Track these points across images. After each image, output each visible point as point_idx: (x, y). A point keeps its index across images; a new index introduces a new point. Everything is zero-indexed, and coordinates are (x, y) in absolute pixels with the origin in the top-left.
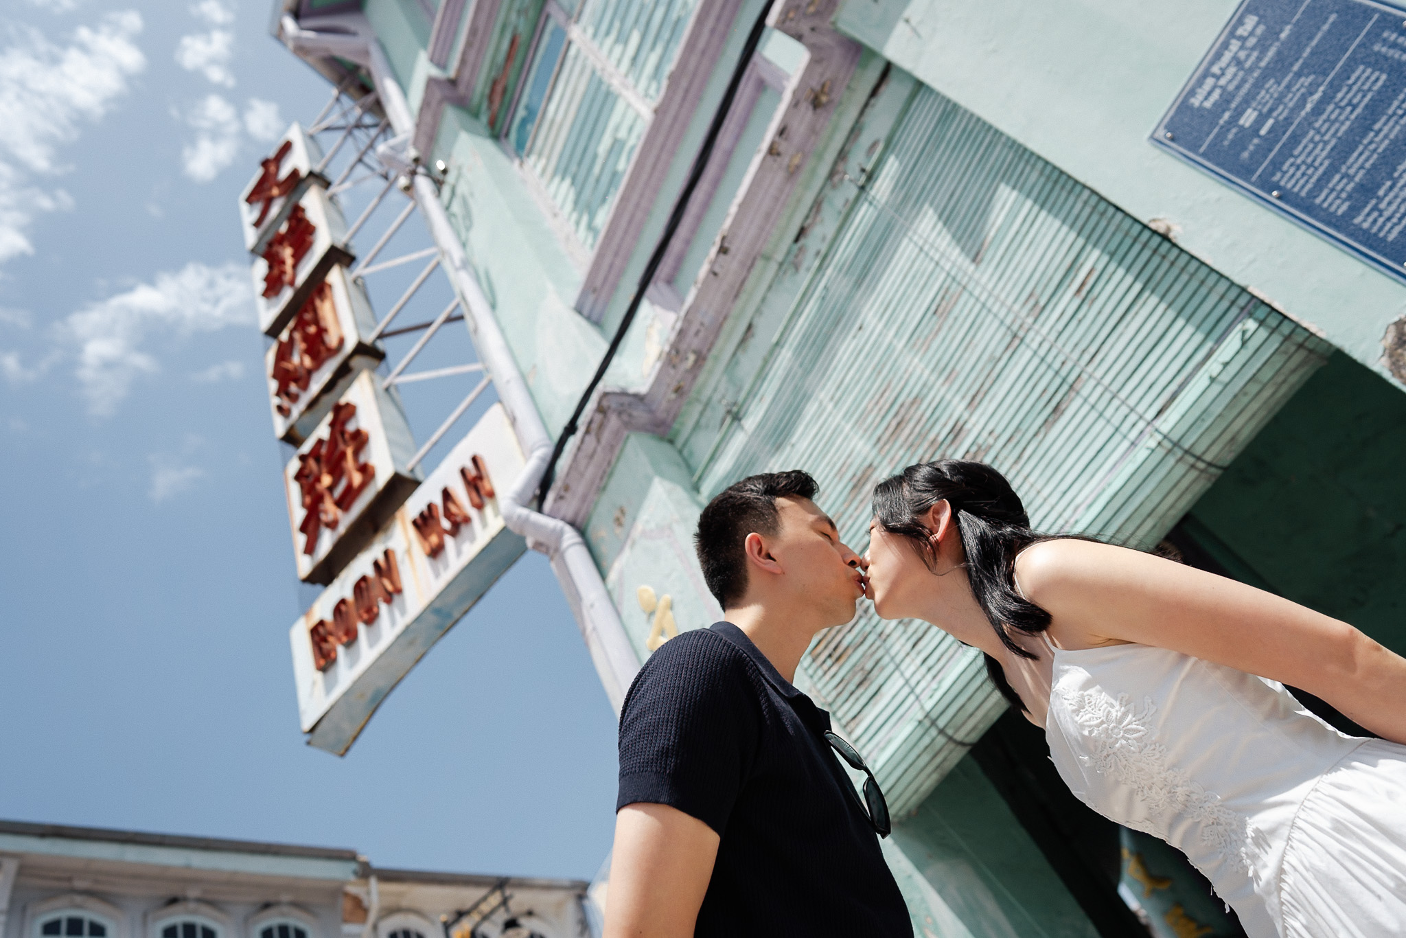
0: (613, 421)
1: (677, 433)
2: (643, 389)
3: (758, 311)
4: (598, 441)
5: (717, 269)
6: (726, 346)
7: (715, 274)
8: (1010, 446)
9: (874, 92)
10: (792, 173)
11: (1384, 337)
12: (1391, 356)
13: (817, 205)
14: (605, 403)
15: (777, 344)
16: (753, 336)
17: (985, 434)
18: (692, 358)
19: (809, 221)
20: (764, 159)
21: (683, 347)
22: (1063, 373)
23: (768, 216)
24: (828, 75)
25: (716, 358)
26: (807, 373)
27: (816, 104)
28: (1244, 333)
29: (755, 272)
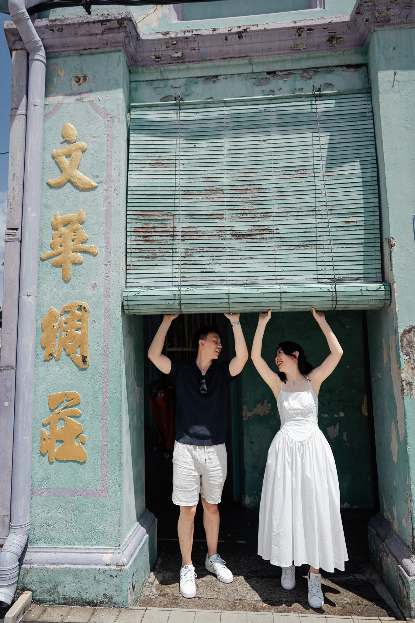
0: (121, 36)
1: (137, 73)
2: (143, 37)
3: (226, 76)
4: (103, 34)
5: (229, 38)
6: (198, 69)
7: (226, 39)
8: (279, 240)
9: (348, 66)
10: (295, 49)
11: (407, 327)
12: (404, 332)
13: (289, 73)
14: (126, 23)
15: (225, 102)
16: (214, 82)
17: (275, 227)
18: (179, 54)
19: (280, 74)
20: (294, 28)
21: (181, 45)
22: (318, 238)
23: (269, 49)
24: (345, 36)
25: (188, 69)
26: (227, 128)
27: (331, 39)
28: (380, 288)
29: (241, 61)
